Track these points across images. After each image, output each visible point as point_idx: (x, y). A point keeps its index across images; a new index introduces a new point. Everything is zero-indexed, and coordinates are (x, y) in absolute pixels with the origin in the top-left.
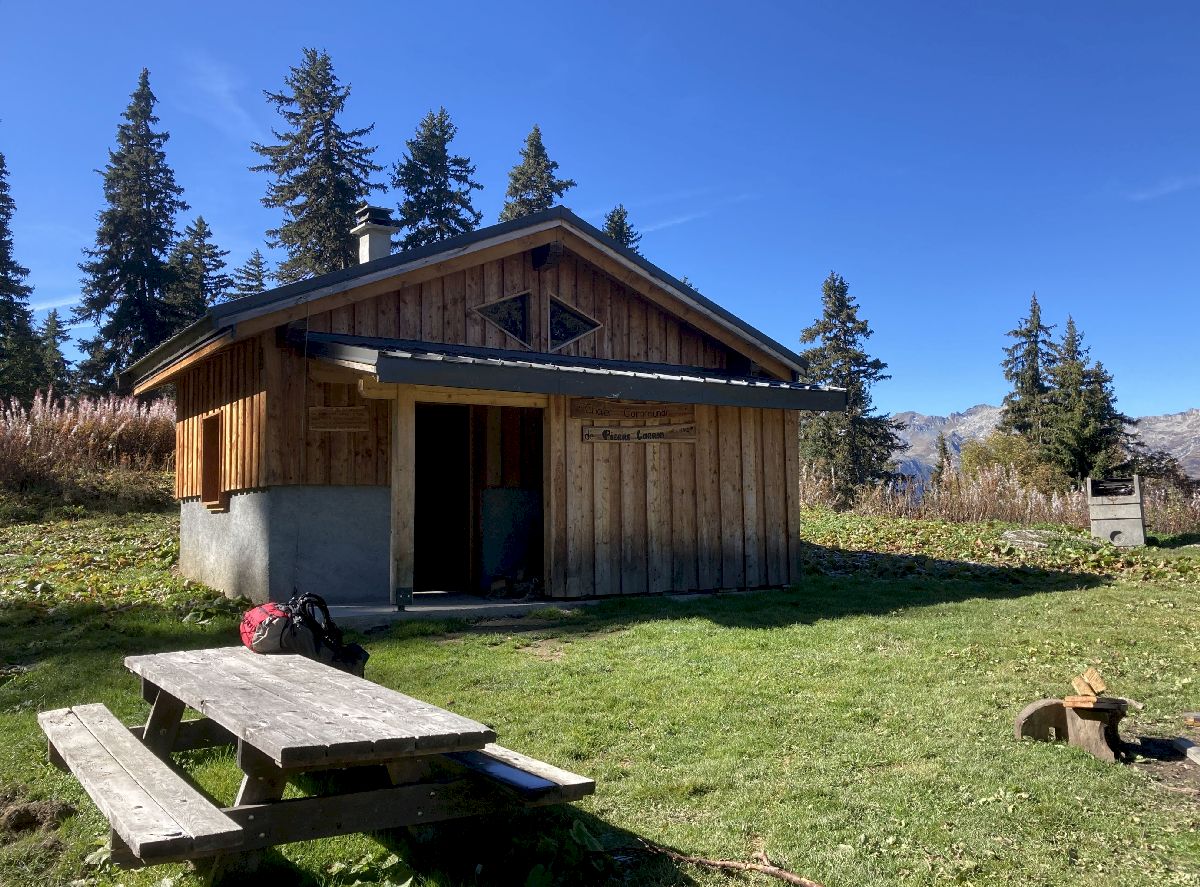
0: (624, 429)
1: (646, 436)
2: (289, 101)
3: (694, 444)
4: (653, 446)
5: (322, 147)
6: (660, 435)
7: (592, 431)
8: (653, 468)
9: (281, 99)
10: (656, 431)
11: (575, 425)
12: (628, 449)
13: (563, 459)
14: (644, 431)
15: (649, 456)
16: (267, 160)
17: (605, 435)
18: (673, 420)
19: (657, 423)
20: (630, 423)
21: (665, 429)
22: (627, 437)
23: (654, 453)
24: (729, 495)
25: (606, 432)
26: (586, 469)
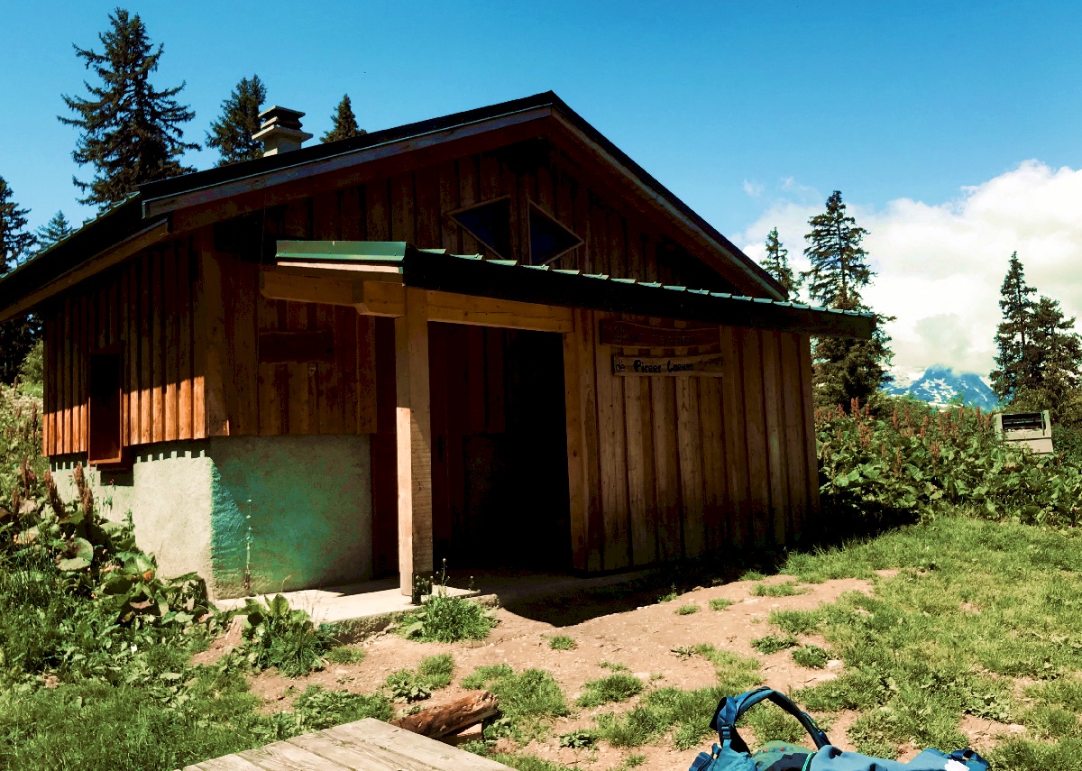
0: (655, 360)
1: (677, 368)
2: (100, 59)
3: (720, 378)
4: (683, 378)
5: (134, 107)
6: (689, 367)
7: (623, 361)
8: (684, 406)
9: (91, 56)
10: (686, 361)
11: (604, 353)
12: (659, 382)
13: (592, 397)
14: (675, 362)
15: (679, 394)
16: (78, 115)
17: (636, 367)
18: (702, 348)
19: (685, 352)
20: (659, 350)
21: (694, 360)
22: (657, 369)
23: (684, 389)
24: (755, 440)
25: (636, 362)
26: (618, 408)
